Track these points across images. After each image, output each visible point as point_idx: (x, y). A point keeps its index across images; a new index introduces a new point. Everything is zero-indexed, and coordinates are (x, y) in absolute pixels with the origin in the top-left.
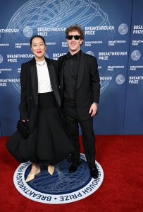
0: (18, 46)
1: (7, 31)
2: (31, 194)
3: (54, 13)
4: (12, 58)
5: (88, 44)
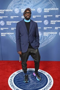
0: (12, 17)
1: (7, 10)
2: (17, 89)
3: (29, 2)
4: (9, 23)
5: (45, 16)
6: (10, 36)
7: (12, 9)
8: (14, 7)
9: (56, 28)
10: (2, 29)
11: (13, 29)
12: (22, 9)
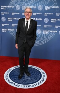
0: (13, 14)
2: (11, 83)
4: (10, 19)
5: (46, 14)
6: (11, 32)
7: (13, 6)
8: (15, 3)
9: (56, 27)
10: (3, 25)
11: (13, 25)
12: (23, 6)
